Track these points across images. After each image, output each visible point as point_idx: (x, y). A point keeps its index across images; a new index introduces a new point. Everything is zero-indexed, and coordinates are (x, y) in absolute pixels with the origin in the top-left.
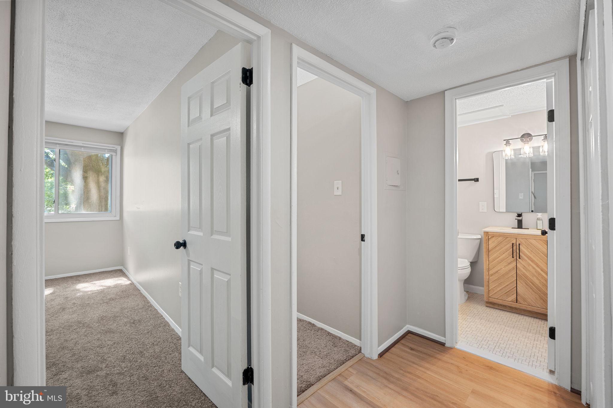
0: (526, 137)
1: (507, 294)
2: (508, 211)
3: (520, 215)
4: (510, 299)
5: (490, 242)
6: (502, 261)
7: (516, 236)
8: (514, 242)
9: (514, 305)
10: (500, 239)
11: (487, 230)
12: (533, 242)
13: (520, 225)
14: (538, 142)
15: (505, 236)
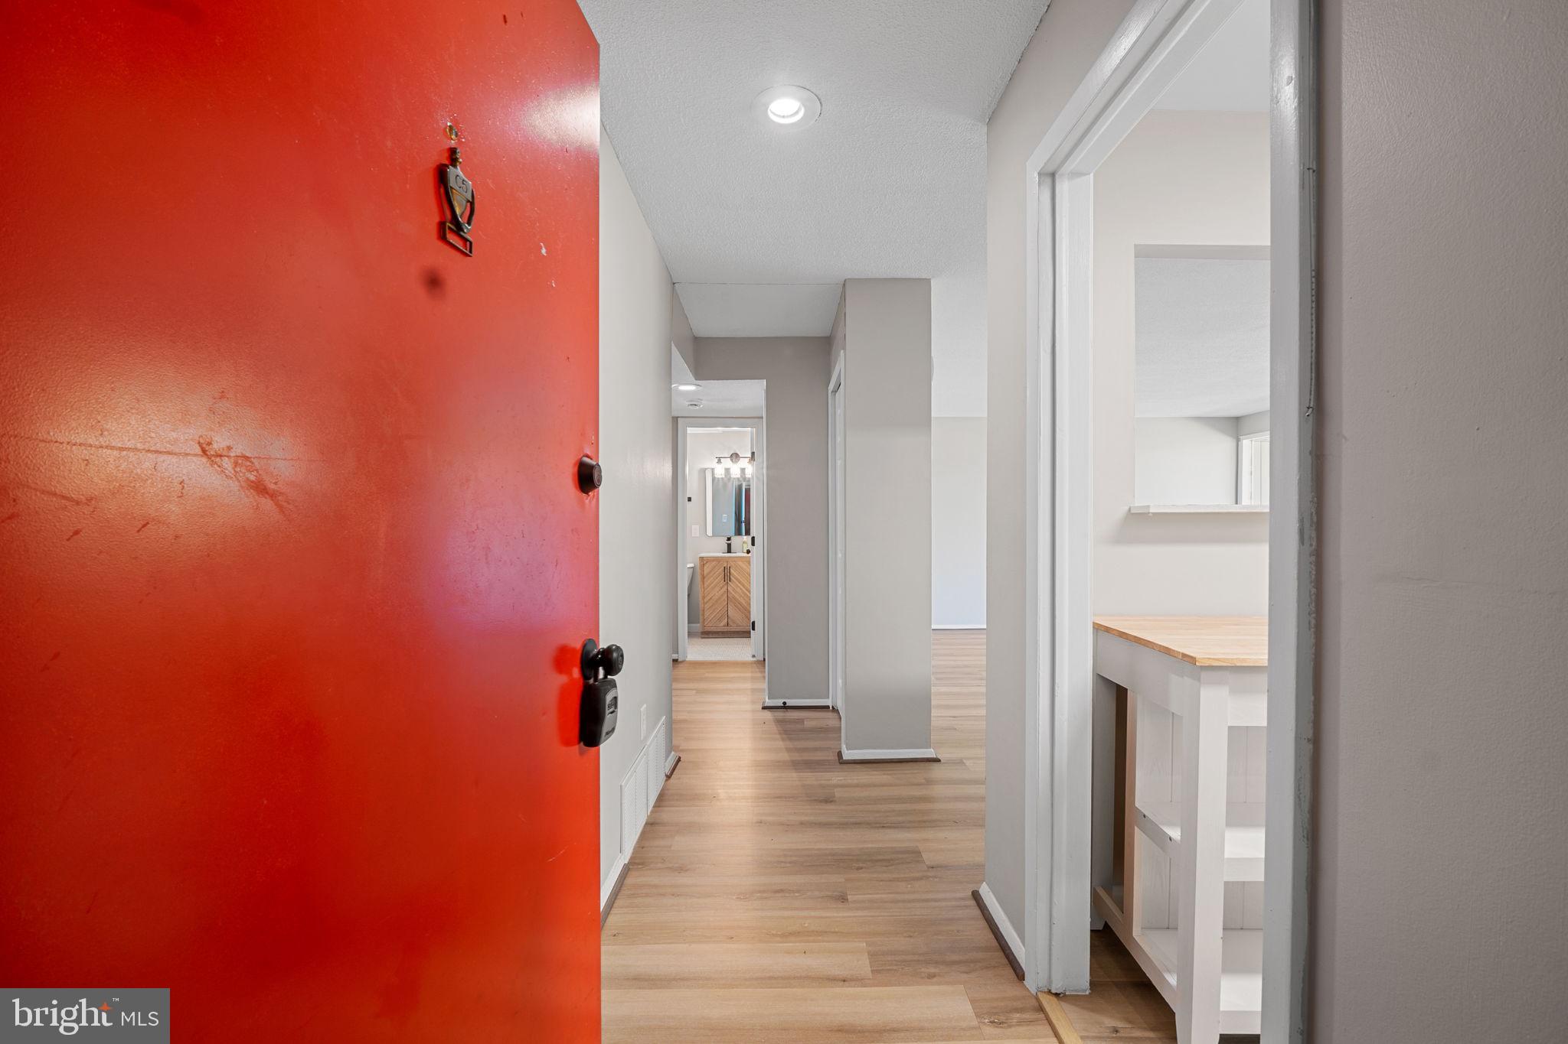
0: (735, 457)
1: (720, 620)
2: (714, 535)
3: (729, 539)
4: (722, 624)
5: (705, 567)
6: (716, 586)
7: (727, 560)
8: (725, 565)
9: (726, 629)
10: (714, 563)
11: (702, 555)
12: (740, 563)
13: (729, 551)
14: (744, 463)
15: (717, 560)
